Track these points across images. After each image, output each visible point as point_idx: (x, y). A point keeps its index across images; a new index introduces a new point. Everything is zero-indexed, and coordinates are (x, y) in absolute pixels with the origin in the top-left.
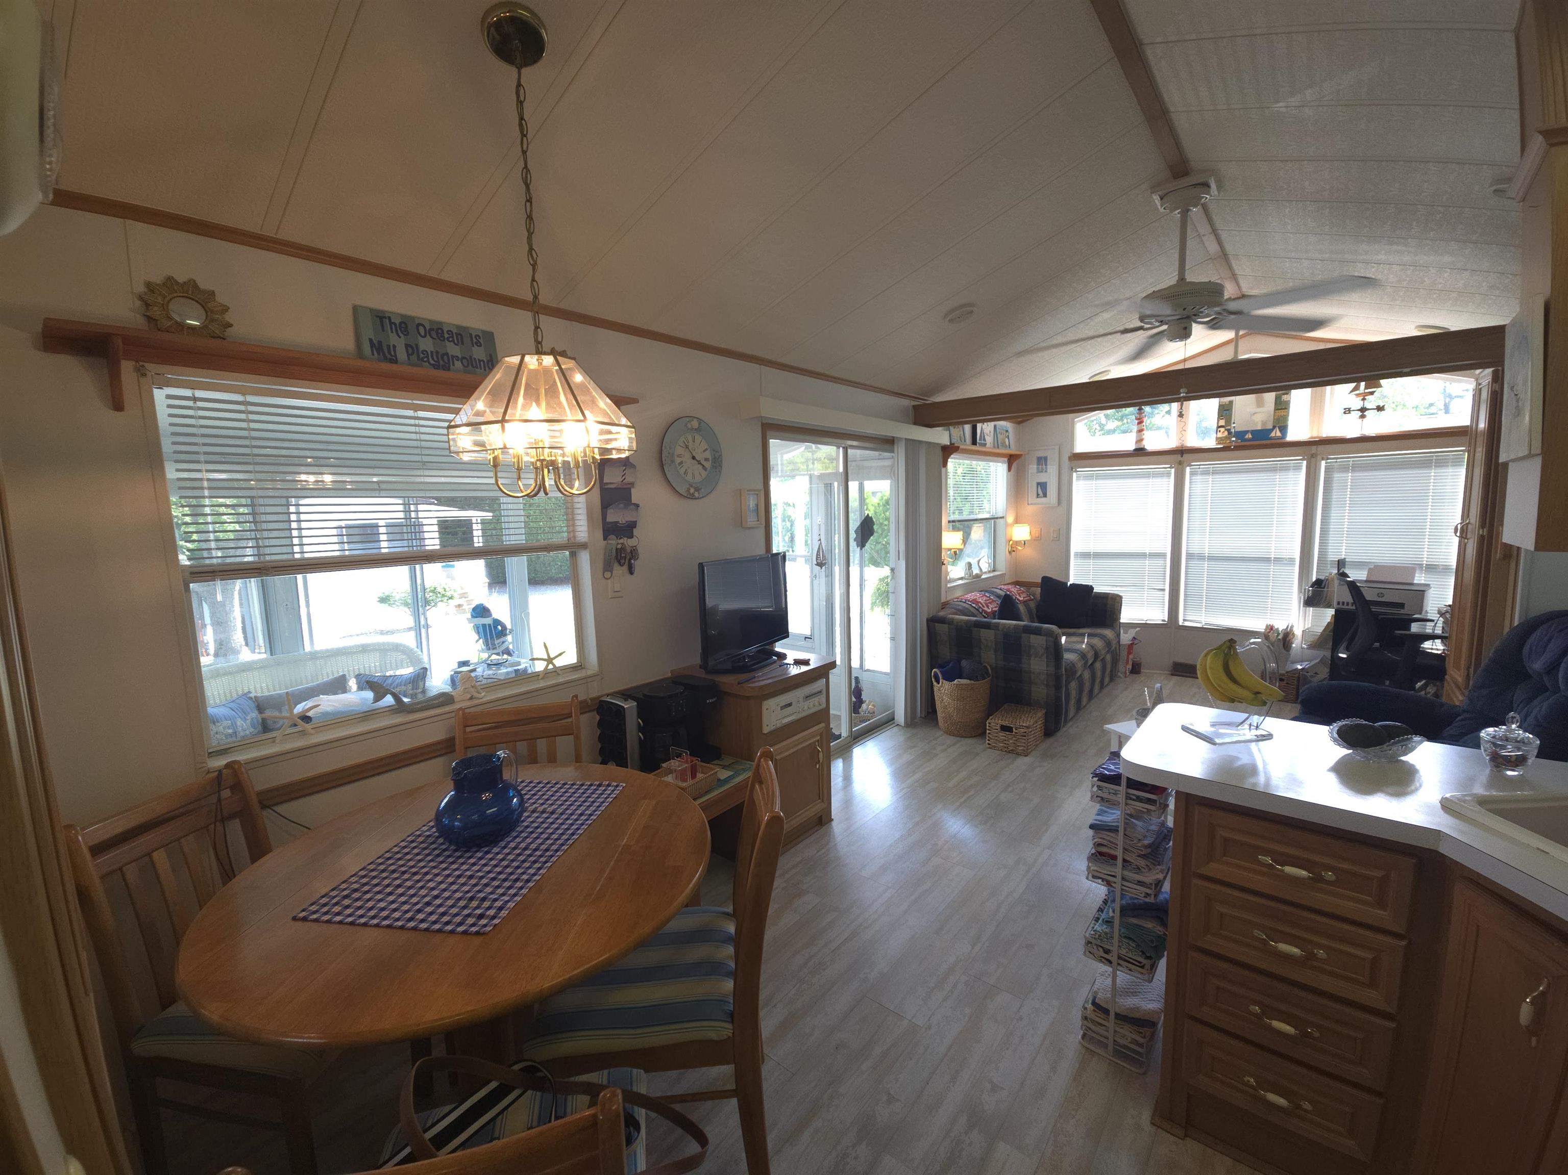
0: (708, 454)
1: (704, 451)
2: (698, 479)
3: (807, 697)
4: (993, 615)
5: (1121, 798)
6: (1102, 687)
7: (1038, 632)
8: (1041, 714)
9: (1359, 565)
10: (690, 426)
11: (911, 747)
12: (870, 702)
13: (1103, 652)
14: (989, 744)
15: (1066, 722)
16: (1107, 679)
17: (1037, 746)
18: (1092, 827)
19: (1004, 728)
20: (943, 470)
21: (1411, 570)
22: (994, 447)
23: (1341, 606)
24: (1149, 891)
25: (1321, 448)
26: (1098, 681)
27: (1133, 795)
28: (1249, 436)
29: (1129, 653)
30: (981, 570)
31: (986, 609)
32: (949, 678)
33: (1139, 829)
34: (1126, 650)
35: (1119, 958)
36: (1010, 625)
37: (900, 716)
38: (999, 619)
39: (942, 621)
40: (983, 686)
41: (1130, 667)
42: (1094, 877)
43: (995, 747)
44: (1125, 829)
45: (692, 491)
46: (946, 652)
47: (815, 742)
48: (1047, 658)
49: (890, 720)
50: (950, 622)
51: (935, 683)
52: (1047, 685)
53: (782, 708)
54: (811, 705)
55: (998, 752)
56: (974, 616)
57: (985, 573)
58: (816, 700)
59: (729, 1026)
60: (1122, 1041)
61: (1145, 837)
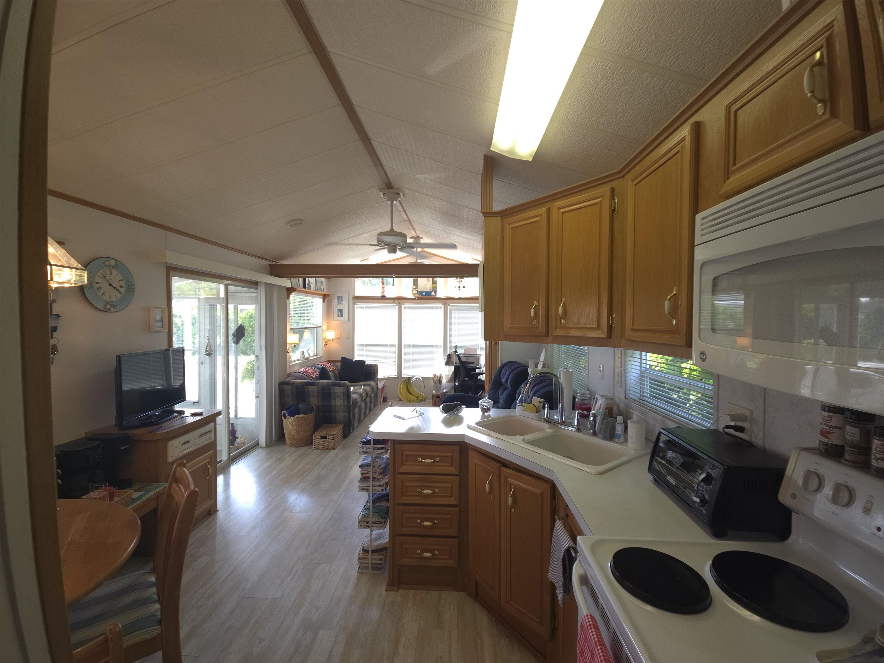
0: (123, 283)
1: (119, 281)
2: (114, 299)
3: (201, 435)
4: (316, 378)
5: (371, 450)
6: (370, 410)
7: (339, 385)
8: (341, 427)
9: (461, 348)
10: (107, 263)
11: (269, 458)
12: (242, 437)
13: (370, 393)
14: (315, 448)
15: (353, 430)
16: (372, 406)
17: (339, 444)
18: (360, 466)
19: (324, 437)
20: (287, 301)
21: (475, 349)
22: (315, 290)
23: (456, 364)
24: (383, 488)
25: (448, 301)
26: (368, 407)
27: (376, 447)
28: (424, 294)
29: (382, 392)
30: (309, 355)
31: (312, 375)
32: (292, 415)
33: (379, 462)
34: (381, 391)
35: (373, 523)
36: (325, 382)
37: (263, 441)
38: (319, 380)
39: (288, 384)
40: (311, 416)
41: (382, 399)
42: (362, 489)
43: (318, 448)
44: (373, 464)
45: (108, 307)
46: (289, 401)
47: (206, 463)
48: (344, 398)
49: (256, 445)
50: (292, 384)
51: (284, 419)
52: (344, 412)
53: (183, 444)
54: (204, 440)
55: (319, 451)
56: (306, 379)
57: (312, 356)
58: (208, 436)
59: (159, 627)
60: (374, 562)
61: (381, 465)
